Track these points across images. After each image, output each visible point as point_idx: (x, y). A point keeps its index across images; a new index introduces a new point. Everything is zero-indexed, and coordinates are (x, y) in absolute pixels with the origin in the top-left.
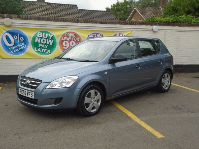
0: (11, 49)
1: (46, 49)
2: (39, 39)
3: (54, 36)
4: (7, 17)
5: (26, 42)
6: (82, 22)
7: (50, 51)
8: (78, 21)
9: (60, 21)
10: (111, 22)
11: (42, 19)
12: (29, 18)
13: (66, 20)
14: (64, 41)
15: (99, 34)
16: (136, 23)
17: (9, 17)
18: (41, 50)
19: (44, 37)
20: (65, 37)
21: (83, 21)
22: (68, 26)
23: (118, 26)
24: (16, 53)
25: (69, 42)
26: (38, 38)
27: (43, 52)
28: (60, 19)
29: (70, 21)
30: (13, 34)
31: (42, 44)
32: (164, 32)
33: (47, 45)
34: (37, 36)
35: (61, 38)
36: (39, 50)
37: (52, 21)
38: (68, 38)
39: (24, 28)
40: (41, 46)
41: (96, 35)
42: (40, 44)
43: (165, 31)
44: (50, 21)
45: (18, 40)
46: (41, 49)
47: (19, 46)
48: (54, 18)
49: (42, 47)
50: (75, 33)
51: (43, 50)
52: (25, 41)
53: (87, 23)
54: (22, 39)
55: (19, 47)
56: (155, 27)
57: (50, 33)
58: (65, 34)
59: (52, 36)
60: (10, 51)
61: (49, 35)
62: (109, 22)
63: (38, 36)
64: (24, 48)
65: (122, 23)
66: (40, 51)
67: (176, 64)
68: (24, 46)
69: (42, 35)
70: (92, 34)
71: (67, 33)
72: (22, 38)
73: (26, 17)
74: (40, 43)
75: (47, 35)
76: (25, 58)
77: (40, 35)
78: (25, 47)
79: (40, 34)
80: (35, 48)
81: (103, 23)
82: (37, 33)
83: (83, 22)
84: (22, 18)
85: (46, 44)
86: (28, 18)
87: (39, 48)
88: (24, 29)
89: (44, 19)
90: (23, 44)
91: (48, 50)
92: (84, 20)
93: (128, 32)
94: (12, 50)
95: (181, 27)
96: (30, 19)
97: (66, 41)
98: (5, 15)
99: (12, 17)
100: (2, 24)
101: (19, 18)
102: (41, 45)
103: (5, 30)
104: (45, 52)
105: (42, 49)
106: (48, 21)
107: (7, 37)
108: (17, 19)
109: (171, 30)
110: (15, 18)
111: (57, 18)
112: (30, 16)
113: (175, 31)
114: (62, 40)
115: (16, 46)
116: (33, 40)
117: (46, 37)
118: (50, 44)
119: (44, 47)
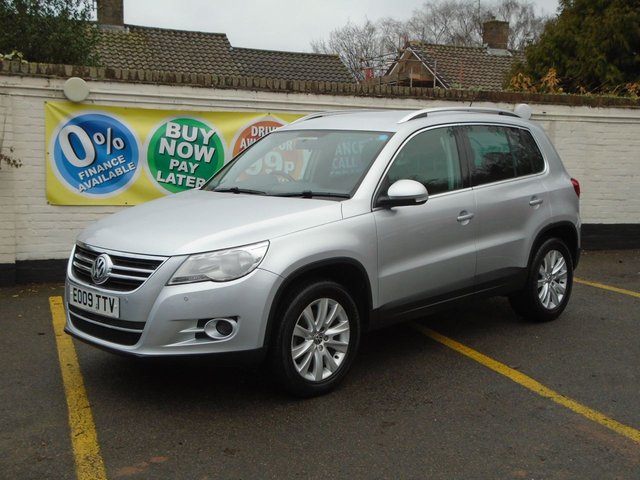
0: (85, 177)
1: (193, 175)
2: (170, 144)
3: (218, 133)
4: (73, 75)
6: (301, 92)
8: (290, 89)
9: (234, 89)
10: (389, 92)
11: (179, 80)
12: (141, 78)
13: (254, 86)
16: (465, 96)
17: (80, 76)
18: (177, 179)
19: (185, 137)
20: (250, 137)
21: (306, 88)
22: (257, 102)
24: (100, 188)
26: (169, 140)
27: (183, 185)
28: (235, 83)
29: (267, 87)
30: (90, 128)
31: (181, 159)
32: (548, 123)
33: (195, 162)
34: (165, 133)
35: (239, 141)
36: (171, 177)
37: (210, 87)
39: (126, 108)
40: (177, 165)
42: (172, 161)
43: (553, 120)
44: (207, 87)
45: (106, 147)
46: (178, 175)
47: (108, 165)
48: (217, 80)
49: (179, 169)
50: (279, 125)
51: (184, 180)
52: (128, 150)
53: (316, 94)
54: (119, 145)
55: (109, 169)
56: (522, 109)
57: (203, 125)
58: (250, 128)
59: (210, 133)
60: (82, 182)
61: (203, 131)
62: (383, 90)
63: (168, 134)
64: (125, 171)
65: (422, 94)
66: (174, 182)
68: (125, 164)
69: (181, 130)
71: (257, 125)
72: (117, 142)
73: (133, 75)
74: (175, 156)
75: (195, 130)
76: (126, 205)
77: (173, 133)
78: (127, 168)
79: (173, 127)
80: (159, 173)
81: (365, 96)
82: (166, 125)
83: (305, 92)
84: (119, 77)
85: (192, 158)
86: (137, 77)
87: (172, 171)
88: (126, 112)
89: (187, 80)
90: (120, 160)
91: (199, 179)
92: (309, 85)
94: (86, 179)
95: (596, 109)
96: (145, 79)
98: (69, 69)
99: (88, 75)
100: (60, 95)
101: (111, 77)
102: (178, 162)
103: (65, 115)
104: (187, 184)
105: (181, 177)
106: (200, 87)
107: (72, 138)
108: (105, 81)
109: (569, 117)
110: (98, 76)
111: (226, 79)
112: (145, 74)
113: (580, 120)
114: (240, 146)
115: (99, 166)
116: (153, 149)
117: (194, 137)
118: (206, 161)
119: (186, 171)
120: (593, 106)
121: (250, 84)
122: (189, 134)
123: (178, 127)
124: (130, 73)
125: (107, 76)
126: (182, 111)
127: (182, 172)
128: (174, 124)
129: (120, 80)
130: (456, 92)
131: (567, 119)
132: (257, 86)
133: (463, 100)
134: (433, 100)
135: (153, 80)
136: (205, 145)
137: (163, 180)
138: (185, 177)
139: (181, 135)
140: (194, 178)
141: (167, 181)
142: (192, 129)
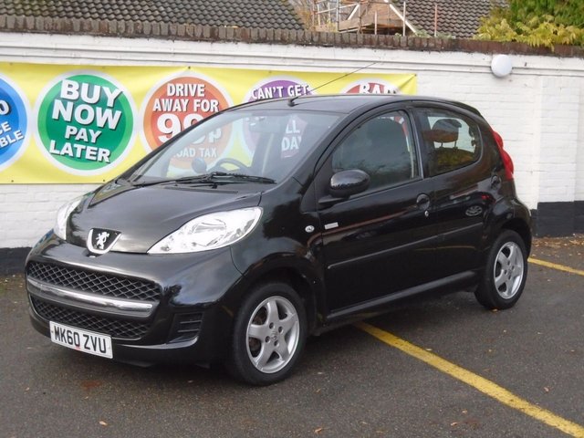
1: (94, 144)
2: (65, 107)
5: (17, 118)
6: (229, 41)
7: (108, 152)
8: (214, 37)
9: (146, 37)
10: (338, 40)
11: (78, 30)
12: (30, 26)
13: (170, 34)
14: (162, 112)
15: (294, 84)
16: (432, 45)
18: (74, 150)
19: (85, 97)
20: (165, 96)
21: (235, 35)
22: (175, 54)
23: (366, 54)
25: (181, 116)
26: (65, 101)
27: (82, 158)
28: (147, 31)
29: (187, 35)
31: (79, 126)
32: (531, 79)
33: (96, 128)
34: (59, 93)
35: (152, 102)
36: (67, 148)
37: (116, 36)
38: (177, 101)
39: (11, 64)
40: (74, 133)
41: (284, 90)
42: (69, 128)
43: (539, 72)
44: (111, 36)
46: (75, 145)
48: (123, 27)
49: (77, 138)
50: (202, 82)
51: (83, 151)
52: (14, 116)
53: (248, 43)
54: (2, 109)
56: (500, 61)
57: (108, 82)
58: (164, 86)
59: (116, 93)
61: (107, 90)
62: (331, 39)
63: (63, 95)
64: (11, 141)
65: (378, 43)
66: (71, 154)
67: (577, 200)
68: (10, 133)
69: (79, 90)
70: (268, 85)
71: (174, 82)
72: (2, 106)
73: (21, 24)
74: (72, 122)
76: (12, 184)
77: (69, 93)
78: (12, 137)
79: (70, 86)
80: (53, 142)
81: (307, 45)
82: (61, 82)
83: (234, 41)
84: (3, 26)
85: (93, 124)
86: (25, 25)
87: (68, 140)
88: (12, 67)
89: (86, 28)
90: (4, 127)
91: (101, 150)
92: (239, 32)
96: (35, 28)
97: (171, 111)
102: (75, 130)
104: (88, 156)
105: (79, 147)
106: (102, 36)
109: (557, 70)
111: (135, 26)
112: (36, 21)
113: (570, 74)
114: (152, 108)
116: (45, 113)
117: (95, 99)
118: (110, 127)
119: (86, 140)
121: (165, 32)
122: (90, 94)
123: (76, 85)
124: (16, 20)
126: (82, 66)
127: (80, 141)
128: (71, 82)
129: (4, 30)
130: (421, 39)
131: (554, 73)
132: (174, 33)
133: (428, 49)
134: (392, 49)
135: (45, 28)
136: (109, 107)
137: (57, 152)
138: (84, 147)
139: (80, 96)
140: (96, 149)
141: (62, 153)
142: (93, 88)
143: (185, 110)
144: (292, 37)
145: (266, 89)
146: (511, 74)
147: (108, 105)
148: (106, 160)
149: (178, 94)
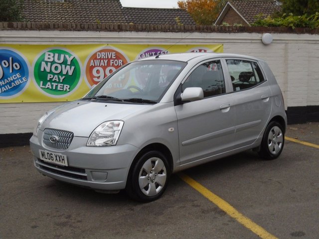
1: (62, 83)
2: (47, 65)
6: (127, 31)
7: (69, 86)
8: (120, 29)
9: (86, 30)
10: (183, 28)
12: (29, 26)
13: (97, 28)
14: (95, 66)
16: (231, 29)
18: (52, 86)
19: (56, 60)
20: (96, 59)
21: (130, 27)
22: (100, 38)
23: (196, 35)
24: (6, 93)
25: (104, 68)
26: (47, 63)
27: (56, 89)
28: (86, 27)
29: (106, 28)
31: (54, 74)
32: (283, 45)
33: (62, 75)
34: (44, 59)
35: (89, 62)
36: (49, 85)
37: (71, 30)
38: (102, 61)
39: (20, 45)
41: (156, 54)
43: (286, 42)
44: (68, 30)
45: (9, 69)
46: (53, 84)
47: (11, 79)
48: (75, 25)
49: (53, 80)
50: (114, 51)
51: (57, 86)
52: (23, 70)
53: (137, 31)
54: (17, 67)
55: (11, 82)
56: (267, 37)
58: (95, 54)
59: (72, 58)
61: (67, 56)
62: (179, 27)
63: (46, 59)
64: (21, 82)
65: (203, 29)
66: (51, 88)
67: (309, 105)
68: (21, 78)
69: (54, 57)
70: (147, 52)
71: (101, 51)
72: (16, 65)
73: (24, 26)
75: (62, 56)
76: (22, 103)
77: (49, 58)
78: (22, 80)
79: (49, 55)
80: (42, 82)
81: (167, 32)
82: (45, 53)
83: (130, 31)
84: (16, 27)
85: (61, 73)
87: (49, 81)
88: (20, 47)
89: (56, 26)
90: (18, 76)
91: (65, 86)
93: (215, 46)
95: (314, 35)
96: (31, 27)
97: (99, 66)
101: (11, 27)
102: (52, 76)
104: (59, 89)
105: (55, 84)
106: (64, 30)
108: (8, 30)
109: (297, 40)
110: (4, 27)
111: (81, 24)
112: (31, 24)
113: (304, 42)
114: (90, 64)
115: (6, 80)
116: (37, 68)
118: (69, 74)
119: (58, 81)
120: (312, 34)
121: (95, 27)
122: (59, 59)
123: (52, 55)
124: (22, 25)
125: (9, 27)
126: (54, 45)
127: (55, 81)
128: (50, 53)
129: (16, 29)
130: (225, 27)
131: (295, 42)
132: (100, 28)
133: (229, 32)
134: (210, 32)
135: (36, 28)
136: (69, 65)
137: (44, 87)
138: (57, 84)
139: (54, 60)
140: (63, 85)
141: (46, 87)
142: (60, 56)
143: (106, 65)
144: (159, 28)
145: (147, 54)
146: (272, 43)
147: (68, 63)
148: (68, 90)
149: (102, 58)
